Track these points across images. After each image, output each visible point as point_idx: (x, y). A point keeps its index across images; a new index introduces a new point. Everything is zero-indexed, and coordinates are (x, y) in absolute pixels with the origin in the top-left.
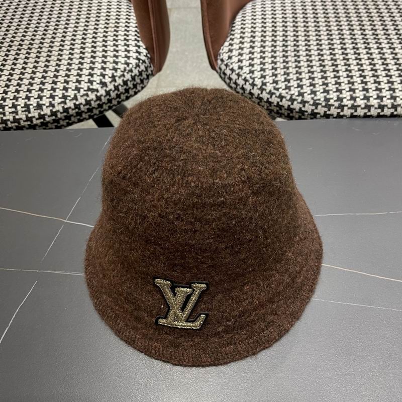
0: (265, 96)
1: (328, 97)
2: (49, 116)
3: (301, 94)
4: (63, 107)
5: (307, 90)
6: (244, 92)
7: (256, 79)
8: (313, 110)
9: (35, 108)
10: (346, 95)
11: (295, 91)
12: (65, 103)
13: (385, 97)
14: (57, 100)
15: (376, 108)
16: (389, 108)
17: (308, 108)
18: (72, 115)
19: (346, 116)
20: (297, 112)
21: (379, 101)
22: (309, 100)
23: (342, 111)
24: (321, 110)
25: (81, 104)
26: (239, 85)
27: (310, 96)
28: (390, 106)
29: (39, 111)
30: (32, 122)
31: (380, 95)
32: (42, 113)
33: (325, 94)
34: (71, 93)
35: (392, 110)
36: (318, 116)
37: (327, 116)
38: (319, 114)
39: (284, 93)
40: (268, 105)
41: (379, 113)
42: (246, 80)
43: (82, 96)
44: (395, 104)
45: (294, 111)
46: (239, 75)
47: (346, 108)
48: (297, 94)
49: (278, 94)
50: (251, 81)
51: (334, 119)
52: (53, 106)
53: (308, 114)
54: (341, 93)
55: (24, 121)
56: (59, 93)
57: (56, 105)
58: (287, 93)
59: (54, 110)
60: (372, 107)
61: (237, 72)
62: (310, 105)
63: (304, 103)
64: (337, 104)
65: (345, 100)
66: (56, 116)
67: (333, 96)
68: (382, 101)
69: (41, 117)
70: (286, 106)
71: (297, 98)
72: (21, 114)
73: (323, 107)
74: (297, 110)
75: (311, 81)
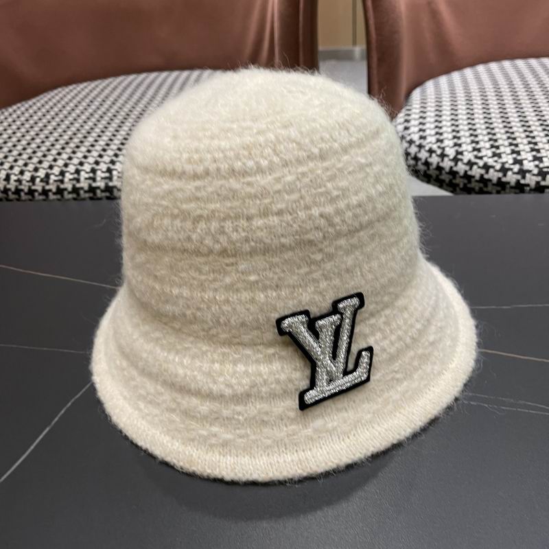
0: (461, 168)
3: (516, 162)
5: (527, 156)
6: (429, 169)
7: (447, 149)
8: (538, 183)
11: (508, 159)
17: (531, 180)
20: (512, 187)
22: (530, 169)
26: (420, 159)
27: (532, 164)
39: (491, 162)
40: (466, 181)
42: (431, 151)
45: (508, 186)
46: (420, 146)
48: (511, 161)
49: (481, 163)
50: (439, 152)
53: (531, 190)
58: (496, 161)
61: (417, 143)
62: (534, 175)
63: (523, 172)
70: (495, 180)
71: (512, 167)
74: (513, 183)
75: (532, 146)
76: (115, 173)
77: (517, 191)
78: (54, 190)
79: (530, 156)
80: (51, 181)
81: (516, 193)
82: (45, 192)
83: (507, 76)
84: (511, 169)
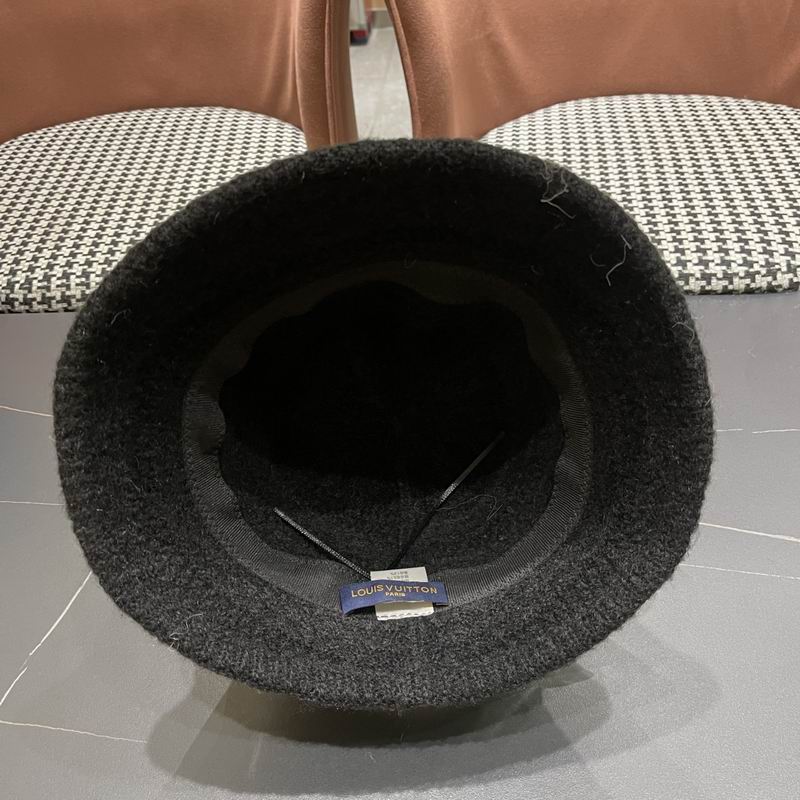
13: (713, 261)
15: (697, 279)
16: (719, 279)
21: (702, 267)
28: (720, 275)
31: (704, 258)
35: (725, 283)
41: (703, 287)
44: (729, 272)
60: (690, 278)
68: (707, 267)
78: (39, 299)
80: (34, 288)
82: (27, 302)
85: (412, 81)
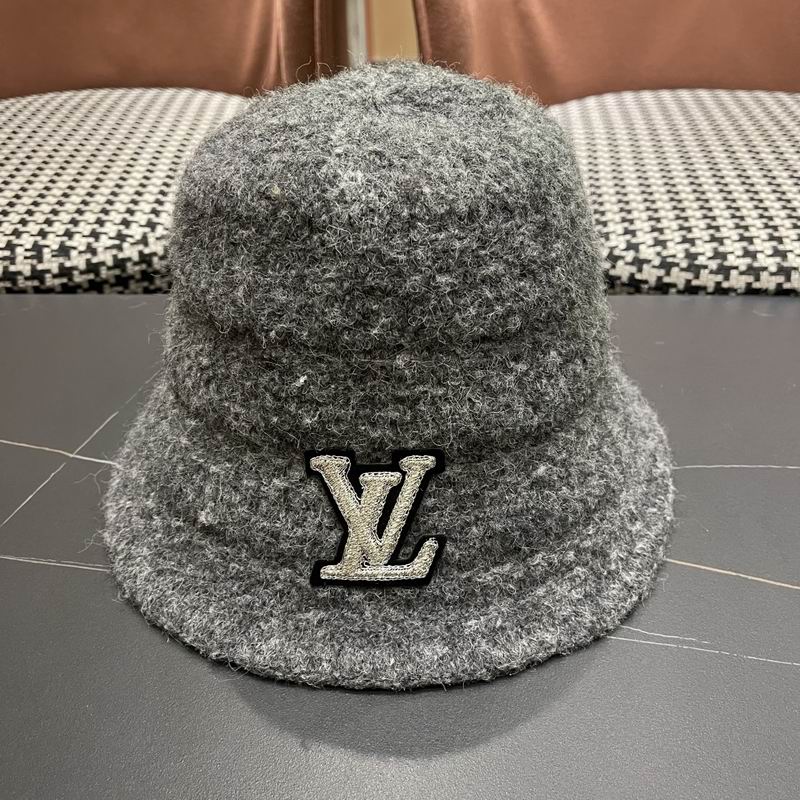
1: (693, 250)
2: (82, 273)
3: (631, 246)
4: (115, 257)
5: (645, 238)
8: (660, 279)
9: (54, 253)
10: (733, 247)
11: (619, 242)
12: (119, 248)
14: (105, 241)
17: (650, 274)
18: (132, 277)
19: (735, 290)
20: (623, 284)
22: (650, 258)
23: (727, 278)
24: (678, 277)
25: (155, 254)
27: (652, 250)
29: (61, 260)
30: (42, 281)
32: (68, 264)
33: (687, 246)
34: (136, 231)
36: (673, 290)
37: (691, 290)
38: (674, 285)
43: (158, 239)
45: (618, 282)
47: (734, 273)
48: (623, 246)
51: (709, 297)
52: (94, 252)
53: (650, 288)
54: (722, 244)
55: (27, 279)
56: (111, 229)
57: (100, 250)
59: (95, 260)
60: (793, 273)
62: (654, 267)
63: (639, 263)
64: (714, 265)
65: (731, 258)
66: (97, 274)
67: (705, 249)
69: (65, 272)
71: (624, 254)
72: (22, 263)
73: (682, 270)
74: (625, 279)
75: (653, 223)
76: (19, 250)
77: (632, 290)
79: (649, 239)
81: (630, 293)
83: (626, 115)
84: (622, 258)
85: (425, 27)
